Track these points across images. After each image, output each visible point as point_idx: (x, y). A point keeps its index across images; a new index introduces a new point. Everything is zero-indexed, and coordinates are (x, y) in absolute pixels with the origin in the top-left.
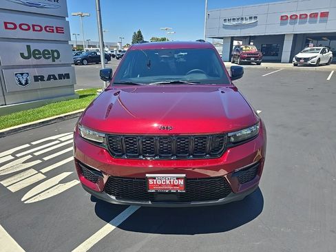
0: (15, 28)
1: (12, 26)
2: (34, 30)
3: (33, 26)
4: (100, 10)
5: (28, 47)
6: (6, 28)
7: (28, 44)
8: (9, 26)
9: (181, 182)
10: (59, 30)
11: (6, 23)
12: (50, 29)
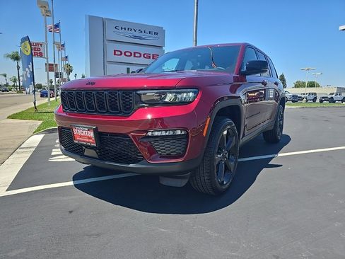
0: (121, 54)
1: (119, 53)
2: (135, 56)
3: (135, 53)
4: (196, 41)
5: (128, 69)
6: (115, 54)
7: (128, 67)
8: (117, 53)
9: (92, 134)
10: (155, 57)
11: (115, 51)
12: (147, 56)
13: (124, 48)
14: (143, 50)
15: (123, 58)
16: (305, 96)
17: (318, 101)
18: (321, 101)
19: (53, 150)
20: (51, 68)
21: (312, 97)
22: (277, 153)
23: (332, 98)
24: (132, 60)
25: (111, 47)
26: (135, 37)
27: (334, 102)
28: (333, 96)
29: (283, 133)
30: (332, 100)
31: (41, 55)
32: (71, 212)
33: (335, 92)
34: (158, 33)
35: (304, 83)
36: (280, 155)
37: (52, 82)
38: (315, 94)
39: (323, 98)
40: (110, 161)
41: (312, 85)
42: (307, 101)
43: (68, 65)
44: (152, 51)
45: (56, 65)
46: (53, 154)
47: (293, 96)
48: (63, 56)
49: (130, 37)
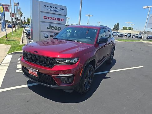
2: (53, 19)
3: (53, 18)
5: (50, 25)
6: (44, 18)
7: (50, 24)
8: (45, 17)
9: (36, 73)
10: (62, 20)
11: (44, 17)
12: (59, 19)
13: (48, 15)
14: (57, 17)
15: (48, 20)
16: (126, 34)
17: (131, 37)
18: (132, 37)
19: (18, 65)
20: (13, 15)
21: (129, 35)
22: (109, 70)
23: (137, 36)
24: (52, 21)
25: (42, 15)
26: (53, 11)
27: (138, 38)
28: (138, 35)
29: (114, 58)
30: (137, 37)
31: (8, 11)
32: (28, 101)
33: (139, 33)
34: (64, 9)
35: (127, 28)
36: (110, 71)
37: (13, 20)
38: (130, 34)
39: (134, 36)
40: (43, 83)
41: (130, 29)
42: (127, 37)
43: (21, 12)
44: (61, 17)
45: (15, 14)
46: (18, 67)
47: (121, 35)
48: (19, 8)
49: (51, 10)
